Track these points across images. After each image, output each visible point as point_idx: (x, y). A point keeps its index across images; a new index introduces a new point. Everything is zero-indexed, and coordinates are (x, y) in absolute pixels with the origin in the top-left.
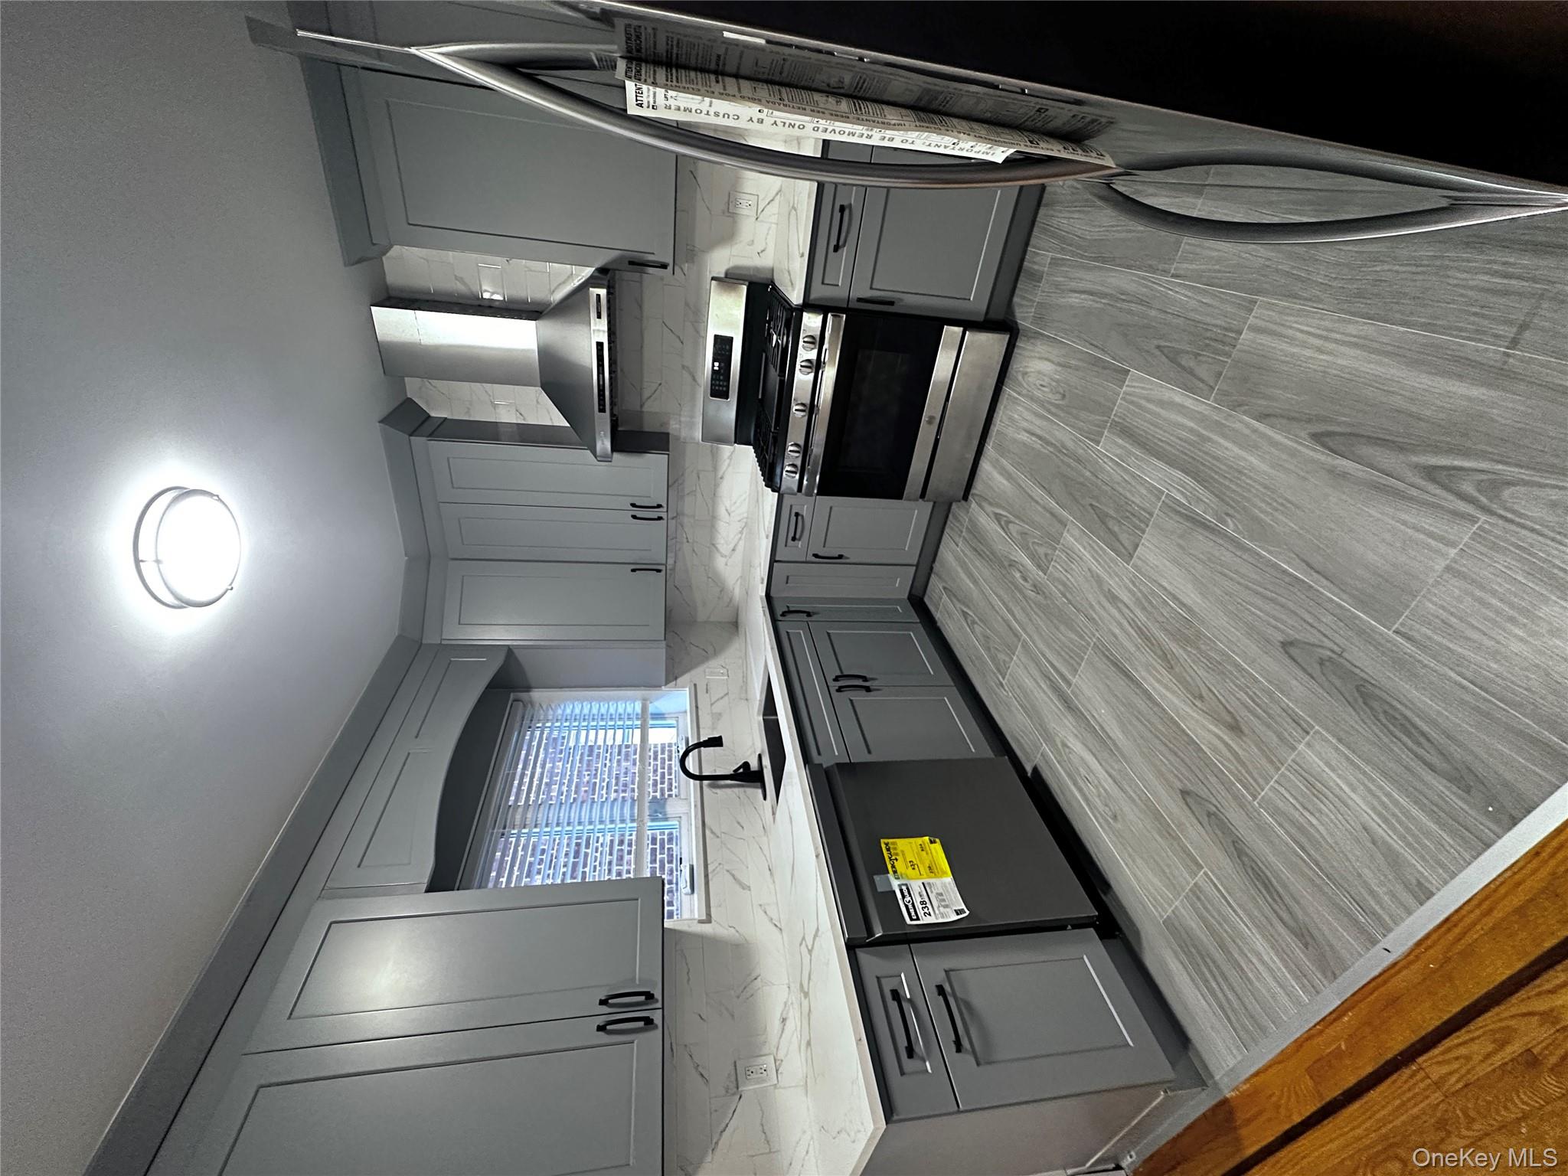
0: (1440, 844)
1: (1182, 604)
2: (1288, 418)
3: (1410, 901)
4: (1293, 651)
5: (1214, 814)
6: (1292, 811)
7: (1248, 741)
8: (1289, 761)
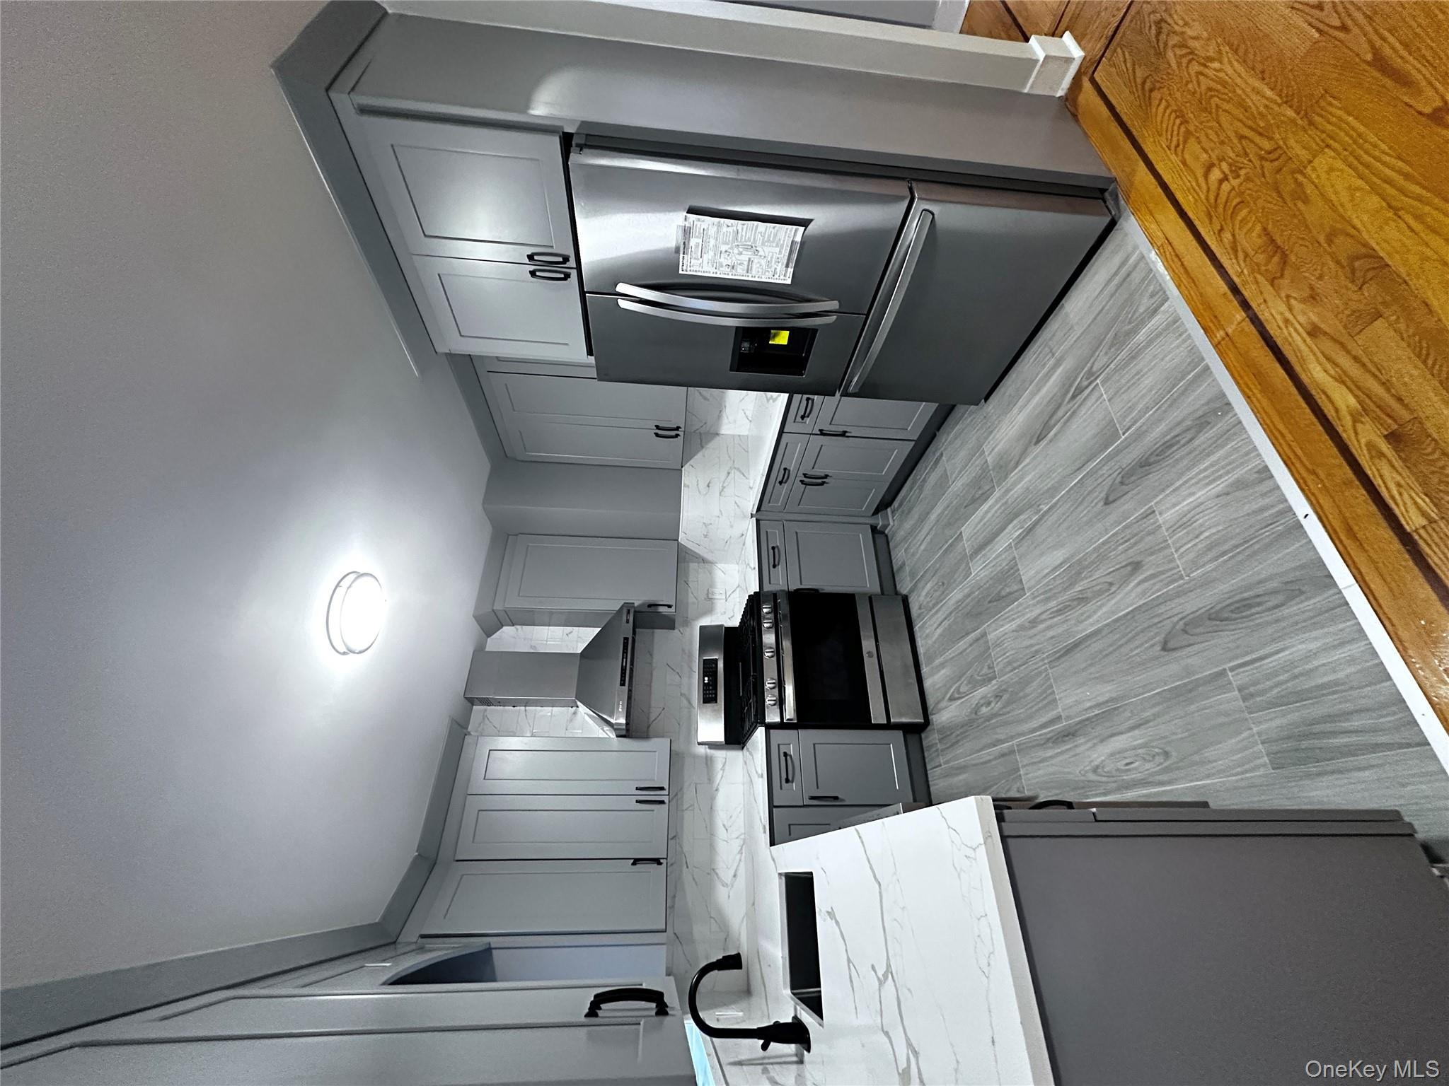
0: (1236, 449)
1: (1060, 565)
2: (1024, 454)
3: (1269, 483)
4: (1111, 499)
5: (1186, 624)
6: (1196, 549)
7: (1147, 560)
8: (1166, 534)
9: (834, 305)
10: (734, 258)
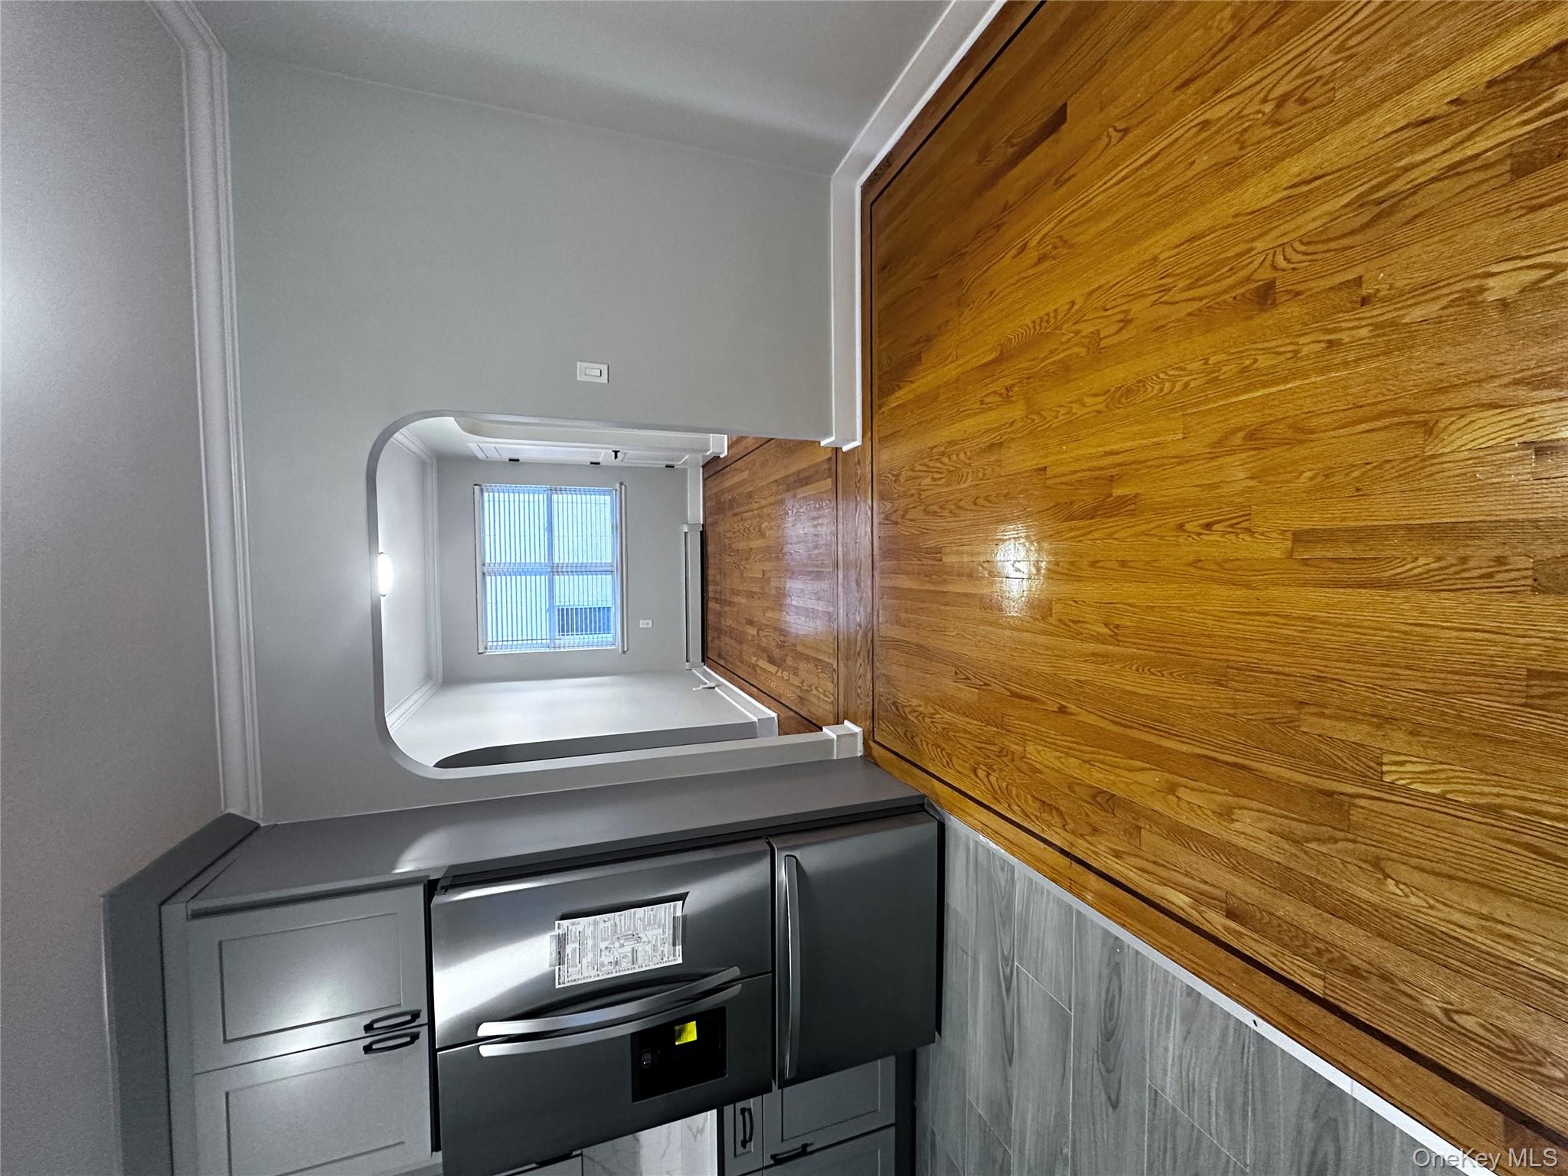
0: (1156, 982)
2: (1007, 1083)
3: (1204, 1004)
4: (1114, 1098)
6: (1221, 1120)
8: (1186, 1116)
9: (735, 972)
10: (616, 953)
